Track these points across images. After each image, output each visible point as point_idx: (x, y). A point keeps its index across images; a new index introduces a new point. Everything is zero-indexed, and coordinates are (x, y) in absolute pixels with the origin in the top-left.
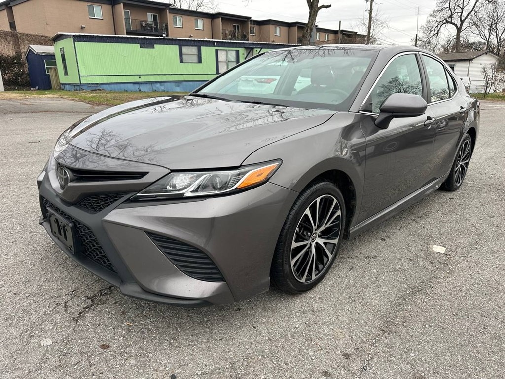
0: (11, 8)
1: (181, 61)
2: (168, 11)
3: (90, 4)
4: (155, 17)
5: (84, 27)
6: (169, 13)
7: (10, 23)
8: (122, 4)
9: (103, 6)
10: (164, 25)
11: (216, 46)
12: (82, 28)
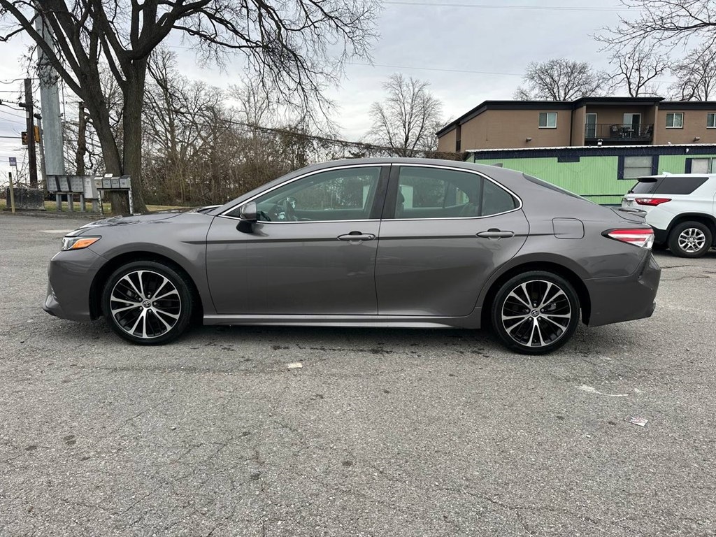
0: (460, 126)
1: (620, 177)
2: (657, 107)
3: (543, 112)
4: (636, 119)
5: (530, 140)
6: (659, 109)
7: (457, 142)
8: (585, 107)
9: (559, 111)
10: (648, 127)
11: (688, 154)
12: (527, 141)
